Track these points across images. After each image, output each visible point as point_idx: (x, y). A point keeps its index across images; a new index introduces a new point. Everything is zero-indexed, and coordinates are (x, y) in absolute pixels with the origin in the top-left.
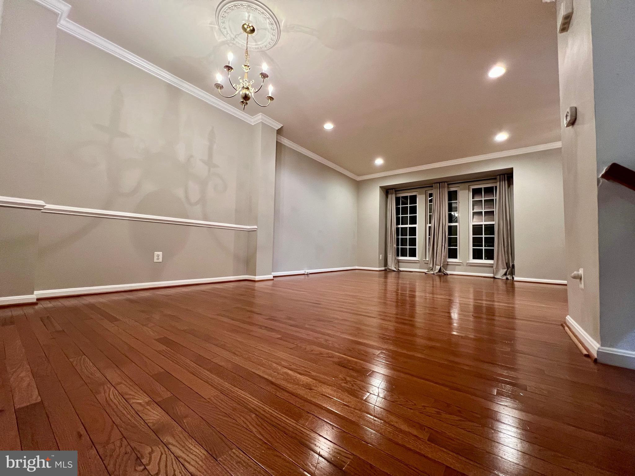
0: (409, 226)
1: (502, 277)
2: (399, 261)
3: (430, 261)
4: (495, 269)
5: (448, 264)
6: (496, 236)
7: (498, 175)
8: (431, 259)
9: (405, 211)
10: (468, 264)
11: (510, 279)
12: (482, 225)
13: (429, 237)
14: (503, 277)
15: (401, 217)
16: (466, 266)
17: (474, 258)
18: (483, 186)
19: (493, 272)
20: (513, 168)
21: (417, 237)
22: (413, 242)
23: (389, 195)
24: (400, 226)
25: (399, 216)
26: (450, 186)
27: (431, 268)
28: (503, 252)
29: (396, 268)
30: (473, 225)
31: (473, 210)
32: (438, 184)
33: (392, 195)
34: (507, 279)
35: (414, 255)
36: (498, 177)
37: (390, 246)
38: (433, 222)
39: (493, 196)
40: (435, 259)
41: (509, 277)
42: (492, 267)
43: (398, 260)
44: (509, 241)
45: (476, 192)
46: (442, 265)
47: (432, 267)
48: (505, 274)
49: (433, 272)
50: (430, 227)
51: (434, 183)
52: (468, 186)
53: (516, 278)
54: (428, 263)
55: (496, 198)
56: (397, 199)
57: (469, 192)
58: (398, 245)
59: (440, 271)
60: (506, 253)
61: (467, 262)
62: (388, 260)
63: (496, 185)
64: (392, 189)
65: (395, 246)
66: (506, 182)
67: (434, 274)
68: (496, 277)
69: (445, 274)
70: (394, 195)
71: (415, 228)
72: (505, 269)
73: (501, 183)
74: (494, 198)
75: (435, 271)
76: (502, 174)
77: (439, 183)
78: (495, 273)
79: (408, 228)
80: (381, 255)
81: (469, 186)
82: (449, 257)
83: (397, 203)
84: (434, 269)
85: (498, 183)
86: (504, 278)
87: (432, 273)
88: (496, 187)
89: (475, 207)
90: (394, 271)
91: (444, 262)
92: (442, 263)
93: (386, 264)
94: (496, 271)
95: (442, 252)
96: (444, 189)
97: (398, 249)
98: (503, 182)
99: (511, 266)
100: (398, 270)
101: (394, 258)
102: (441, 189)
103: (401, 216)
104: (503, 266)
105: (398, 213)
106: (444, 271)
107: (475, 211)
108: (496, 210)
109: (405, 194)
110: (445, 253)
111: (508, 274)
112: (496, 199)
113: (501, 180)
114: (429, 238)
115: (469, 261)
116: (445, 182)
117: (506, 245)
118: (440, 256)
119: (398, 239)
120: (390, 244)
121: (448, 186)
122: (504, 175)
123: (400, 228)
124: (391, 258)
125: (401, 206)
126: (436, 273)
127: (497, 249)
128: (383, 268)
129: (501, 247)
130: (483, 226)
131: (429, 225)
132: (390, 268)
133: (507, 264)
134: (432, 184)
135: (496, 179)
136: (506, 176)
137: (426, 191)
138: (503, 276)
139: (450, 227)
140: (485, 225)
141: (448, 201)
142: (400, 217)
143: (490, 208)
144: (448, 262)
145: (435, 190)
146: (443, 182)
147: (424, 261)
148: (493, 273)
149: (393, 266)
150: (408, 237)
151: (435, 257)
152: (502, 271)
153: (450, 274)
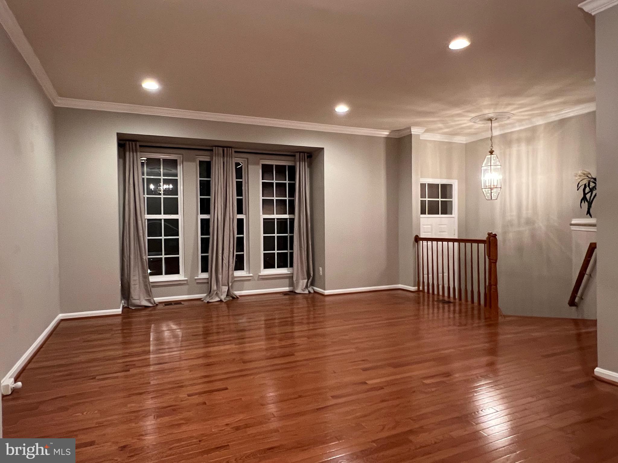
0: (163, 217)
1: (303, 291)
4: (296, 280)
5: (235, 281)
6: (296, 235)
7: (297, 152)
10: (260, 277)
12: (274, 219)
15: (147, 198)
16: (258, 280)
17: (265, 267)
18: (275, 163)
19: (288, 286)
20: (323, 148)
21: (180, 237)
22: (173, 246)
24: (152, 217)
27: (215, 291)
29: (147, 300)
30: (263, 219)
31: (263, 197)
32: (221, 149)
34: (309, 292)
35: (176, 271)
36: (298, 155)
39: (285, 179)
40: (220, 276)
43: (147, 283)
44: (310, 243)
45: (267, 170)
46: (229, 284)
47: (216, 289)
48: (307, 287)
49: (219, 297)
51: (215, 146)
52: (258, 160)
54: (206, 283)
55: (289, 182)
57: (258, 169)
59: (228, 294)
63: (295, 165)
66: (306, 164)
67: (221, 301)
68: (295, 291)
69: (233, 298)
71: (176, 220)
72: (304, 279)
73: (301, 163)
75: (221, 295)
76: (302, 152)
77: (223, 148)
78: (296, 285)
79: (163, 220)
84: (219, 292)
85: (298, 163)
86: (307, 292)
87: (218, 299)
88: (296, 167)
89: (265, 192)
90: (147, 307)
95: (230, 262)
98: (304, 163)
99: (312, 275)
100: (153, 302)
102: (225, 158)
103: (146, 196)
104: (303, 275)
106: (232, 293)
107: (265, 198)
109: (155, 154)
111: (310, 286)
113: (301, 160)
115: (260, 273)
116: (231, 147)
121: (235, 155)
122: (304, 152)
123: (152, 220)
125: (146, 177)
126: (225, 299)
127: (297, 254)
130: (276, 220)
131: (200, 216)
134: (212, 147)
135: (294, 156)
136: (306, 154)
138: (304, 289)
139: (239, 221)
140: (277, 219)
144: (235, 277)
146: (229, 147)
147: (196, 279)
149: (142, 297)
150: (163, 238)
151: (221, 271)
152: (303, 282)
153: (240, 296)
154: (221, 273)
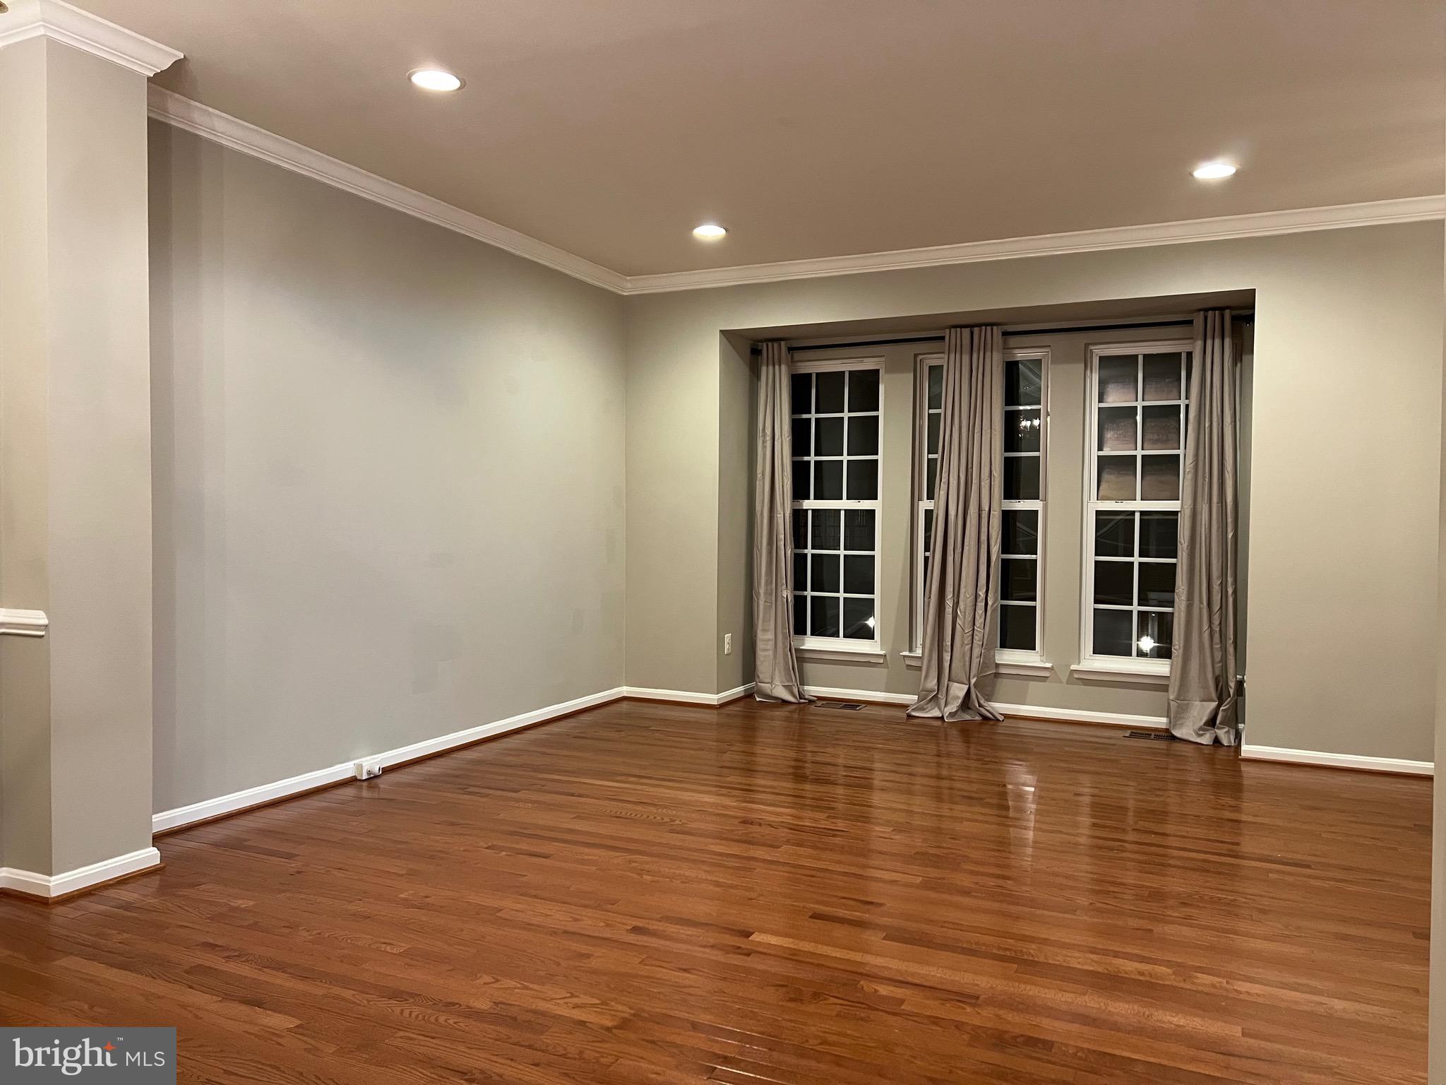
0: (844, 504)
1: (1198, 735)
2: (802, 658)
3: (930, 661)
4: (1177, 698)
5: (997, 675)
6: (1181, 561)
7: (1198, 311)
8: (931, 651)
9: (829, 437)
10: (1076, 676)
11: (1226, 743)
12: (1133, 513)
13: (927, 554)
14: (1200, 735)
15: (816, 462)
16: (1069, 683)
17: (1098, 650)
18: (1141, 349)
19: (1166, 714)
20: (1255, 290)
21: (877, 553)
22: (861, 576)
23: (764, 369)
24: (810, 504)
25: (806, 458)
26: (1013, 341)
27: (932, 691)
28: (1206, 635)
29: (788, 688)
30: (1097, 511)
31: (1100, 449)
32: (966, 332)
33: (777, 367)
34: (1217, 741)
35: (866, 633)
36: (1199, 320)
37: (768, 593)
38: (941, 493)
39: (1175, 394)
40: (947, 657)
41: (1226, 737)
42: (1165, 688)
43: (798, 650)
45: (1115, 372)
46: (973, 681)
47: (936, 688)
48: (1211, 722)
49: (940, 709)
50: (929, 514)
51: (951, 326)
52: (1083, 347)
53: (1248, 750)
54: (919, 668)
55: (1187, 402)
56: (800, 386)
57: (1088, 372)
58: (799, 584)
59: (966, 704)
60: (1217, 636)
61: (1074, 667)
62: (761, 655)
63: (1188, 349)
64: (779, 340)
65: (787, 593)
66: (1227, 341)
67: (942, 718)
68: (1177, 733)
69: (985, 718)
70: (783, 367)
71: (871, 513)
72: (1209, 699)
73: (1209, 342)
74: (1182, 403)
75: (946, 705)
76: (1214, 309)
77: (971, 326)
78: (1176, 715)
79: (843, 513)
80: (728, 636)
81: (1087, 345)
82: (1004, 645)
83: (799, 403)
84: (942, 696)
85: (1199, 343)
86: (1206, 739)
87: (936, 713)
88: (1190, 355)
89: (1109, 435)
90: (785, 702)
91: (983, 666)
92: (974, 671)
93: (749, 671)
94: (1179, 706)
95: (977, 624)
96: (988, 354)
97: (799, 602)
98: (1217, 342)
99: (1232, 691)
100: (801, 696)
101: (785, 647)
102: (975, 356)
103: (812, 458)
104: (1205, 687)
105: (799, 446)
106: (980, 705)
107: (1107, 452)
108: (1185, 452)
110: (987, 625)
111: (1220, 724)
112: (1187, 406)
113: (1209, 331)
114: (926, 559)
115: (1079, 663)
116: (992, 325)
117: (1216, 607)
118: (967, 641)
119: (799, 560)
120: (768, 583)
121: (1005, 342)
122: (1221, 309)
123: (810, 513)
124: (770, 645)
125: (813, 416)
126: (952, 715)
127: (1183, 615)
128: (738, 691)
129: (1201, 609)
130: (1137, 516)
131: (925, 505)
132: (766, 687)
133: (1217, 680)
134: (944, 328)
135: (1189, 322)
136: (1227, 313)
137: (916, 356)
138: (1201, 729)
139: (1009, 518)
140: (1142, 513)
141: (1007, 404)
142: (809, 462)
143: (1164, 443)
144: (997, 665)
145: (952, 356)
146: (986, 325)
147: (904, 656)
148: (1168, 716)
149: (777, 682)
150: (842, 552)
151: (949, 644)
152: (1201, 710)
153: (1007, 716)
154: (950, 650)
